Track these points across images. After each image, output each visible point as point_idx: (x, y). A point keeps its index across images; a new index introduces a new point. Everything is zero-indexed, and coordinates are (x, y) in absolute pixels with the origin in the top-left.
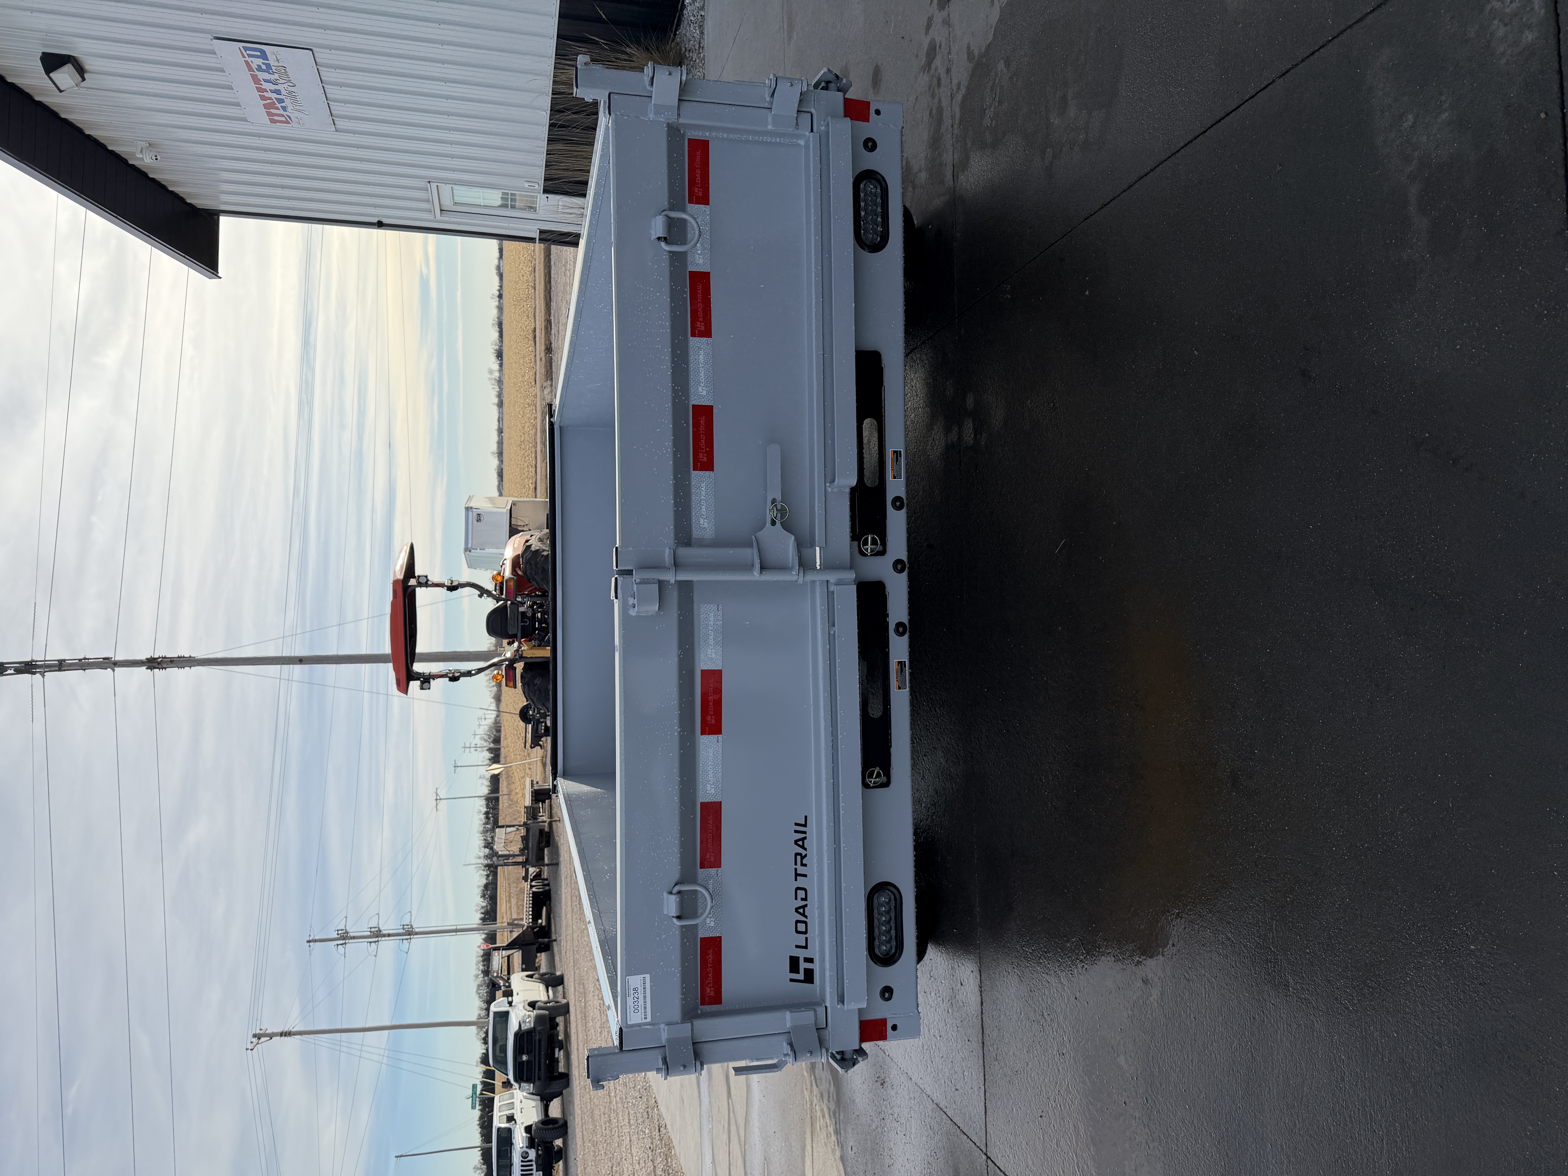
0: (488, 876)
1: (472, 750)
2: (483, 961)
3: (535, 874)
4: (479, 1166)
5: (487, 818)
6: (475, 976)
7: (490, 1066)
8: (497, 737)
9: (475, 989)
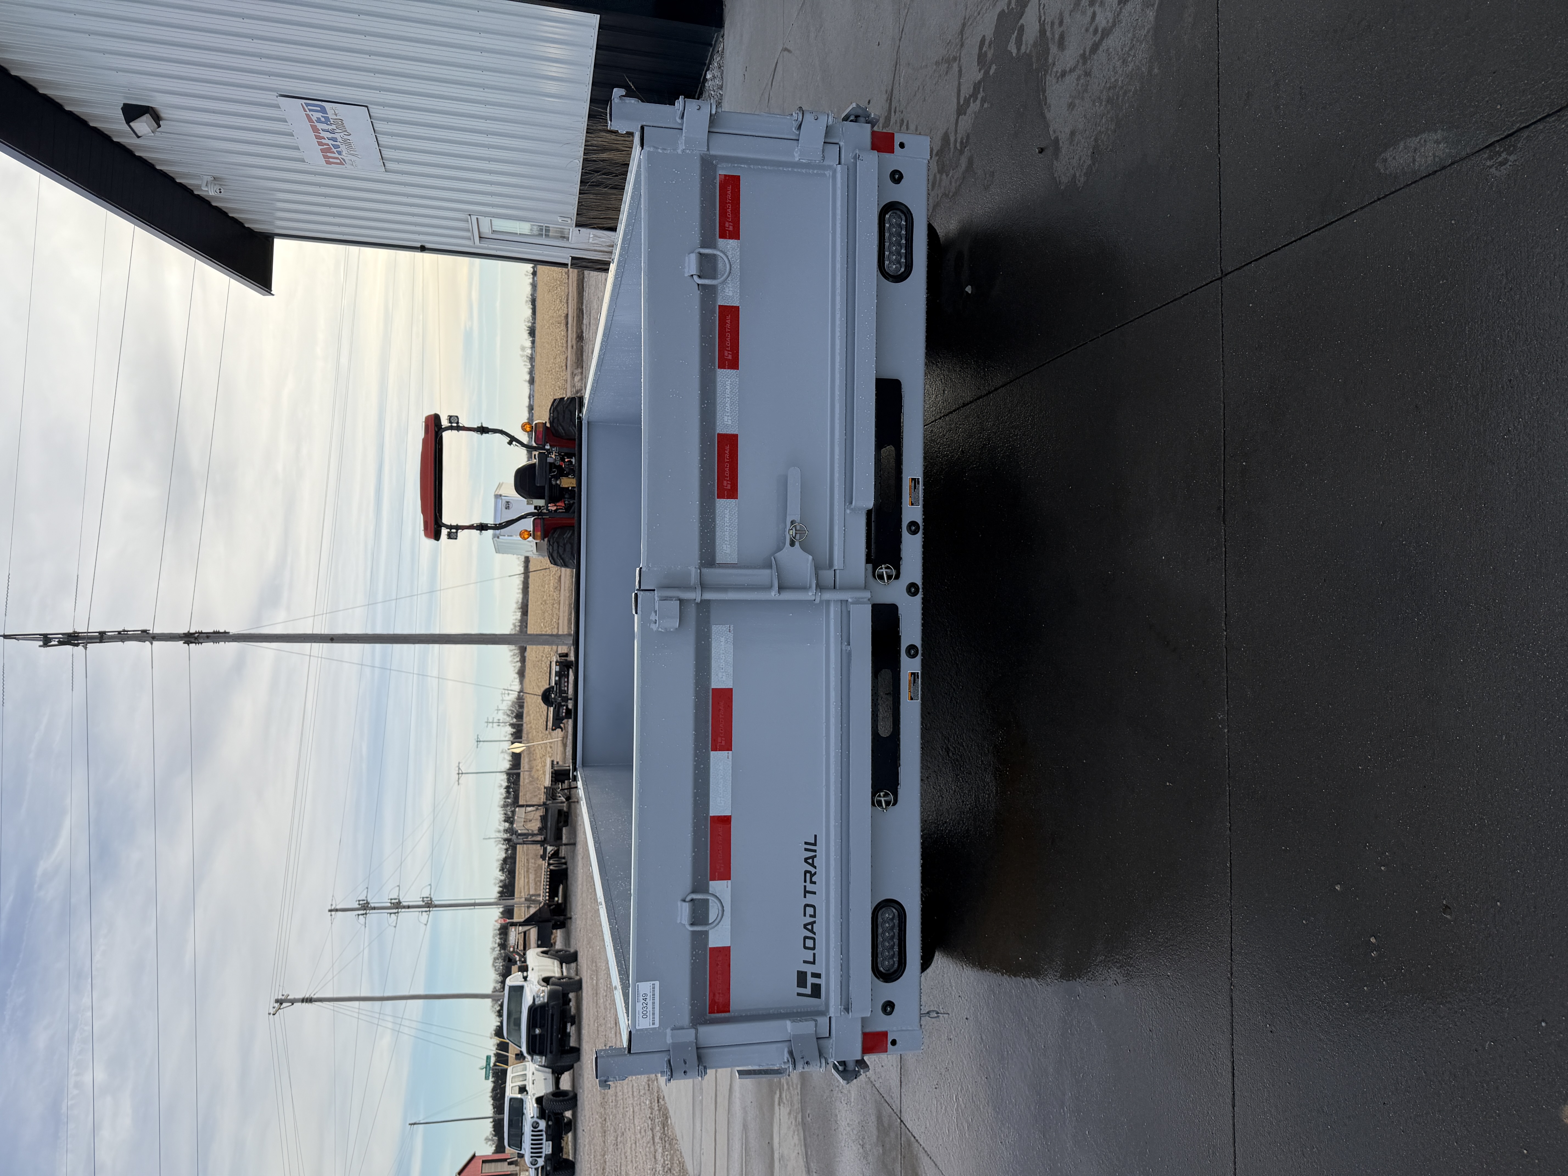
0: (507, 850)
1: (495, 725)
2: (500, 934)
3: (553, 852)
4: (490, 1138)
5: (508, 792)
6: (491, 949)
7: (504, 1038)
8: (520, 713)
9: (491, 962)
